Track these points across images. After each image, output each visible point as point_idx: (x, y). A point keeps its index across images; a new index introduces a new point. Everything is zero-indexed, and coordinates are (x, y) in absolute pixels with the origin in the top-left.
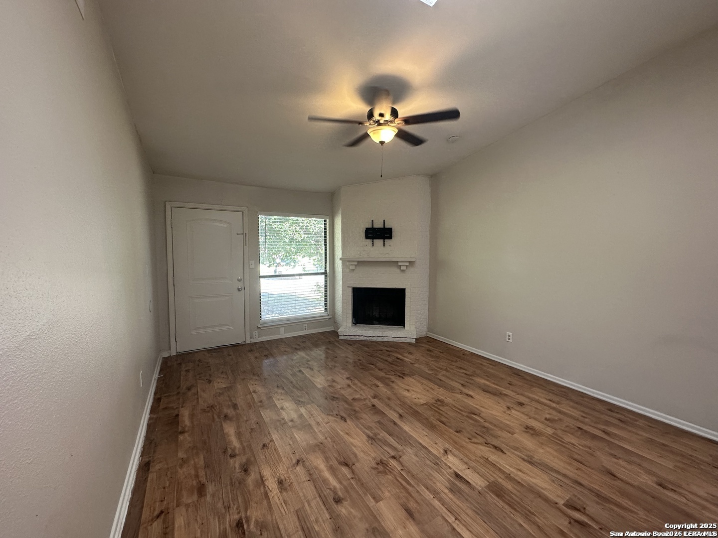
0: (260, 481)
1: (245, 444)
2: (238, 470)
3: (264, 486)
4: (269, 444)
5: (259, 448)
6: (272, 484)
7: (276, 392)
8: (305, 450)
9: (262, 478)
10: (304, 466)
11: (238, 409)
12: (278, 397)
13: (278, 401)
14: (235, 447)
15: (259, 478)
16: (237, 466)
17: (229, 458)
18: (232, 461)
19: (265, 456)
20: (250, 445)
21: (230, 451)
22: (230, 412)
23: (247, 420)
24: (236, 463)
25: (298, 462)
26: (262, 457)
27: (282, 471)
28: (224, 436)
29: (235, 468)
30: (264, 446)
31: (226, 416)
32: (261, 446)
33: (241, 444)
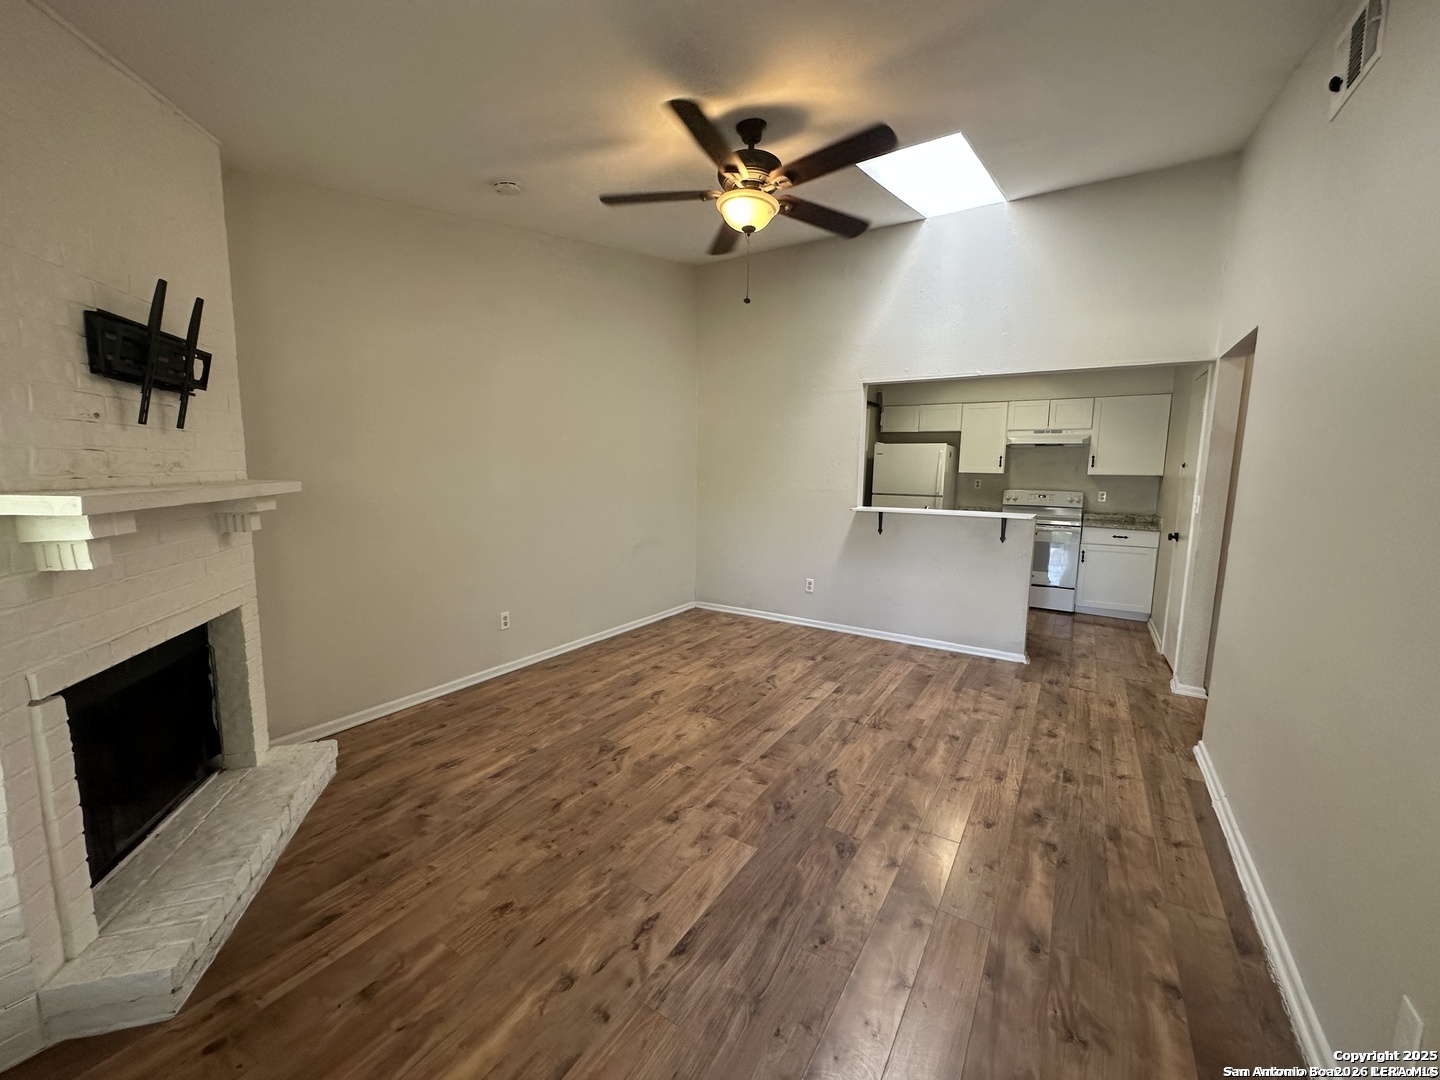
0: (1023, 794)
1: (1020, 850)
2: (1050, 824)
3: (1021, 788)
4: (979, 823)
5: (999, 828)
6: (1012, 784)
7: (850, 922)
8: (936, 784)
9: (1020, 795)
10: (957, 772)
11: (991, 949)
12: (866, 900)
13: (879, 890)
14: (1041, 858)
15: (1023, 798)
16: (1049, 829)
17: (1059, 847)
18: (1055, 839)
19: (998, 813)
20: (1012, 842)
21: (1055, 857)
22: (1017, 959)
23: (988, 894)
24: (1048, 832)
25: (958, 780)
26: (1004, 815)
27: (989, 785)
28: (1058, 895)
29: (1053, 828)
30: (988, 825)
31: (1035, 950)
32: (994, 828)
33: (1026, 856)
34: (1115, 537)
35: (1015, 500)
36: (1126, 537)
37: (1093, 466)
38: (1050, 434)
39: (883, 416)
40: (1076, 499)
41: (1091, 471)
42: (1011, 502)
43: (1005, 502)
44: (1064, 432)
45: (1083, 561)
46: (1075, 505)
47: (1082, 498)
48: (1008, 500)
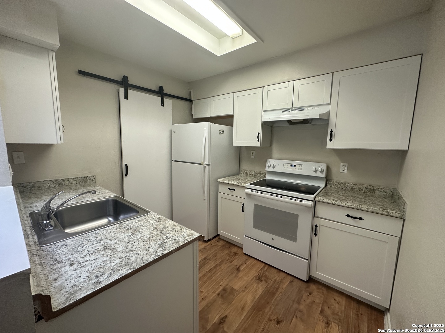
34: (348, 216)
35: (274, 167)
36: (361, 219)
37: (331, 140)
38: (295, 112)
39: (193, 106)
40: (320, 169)
41: (330, 145)
42: (271, 169)
43: (267, 169)
44: (306, 109)
45: (316, 235)
46: (319, 174)
47: (325, 169)
48: (269, 167)
